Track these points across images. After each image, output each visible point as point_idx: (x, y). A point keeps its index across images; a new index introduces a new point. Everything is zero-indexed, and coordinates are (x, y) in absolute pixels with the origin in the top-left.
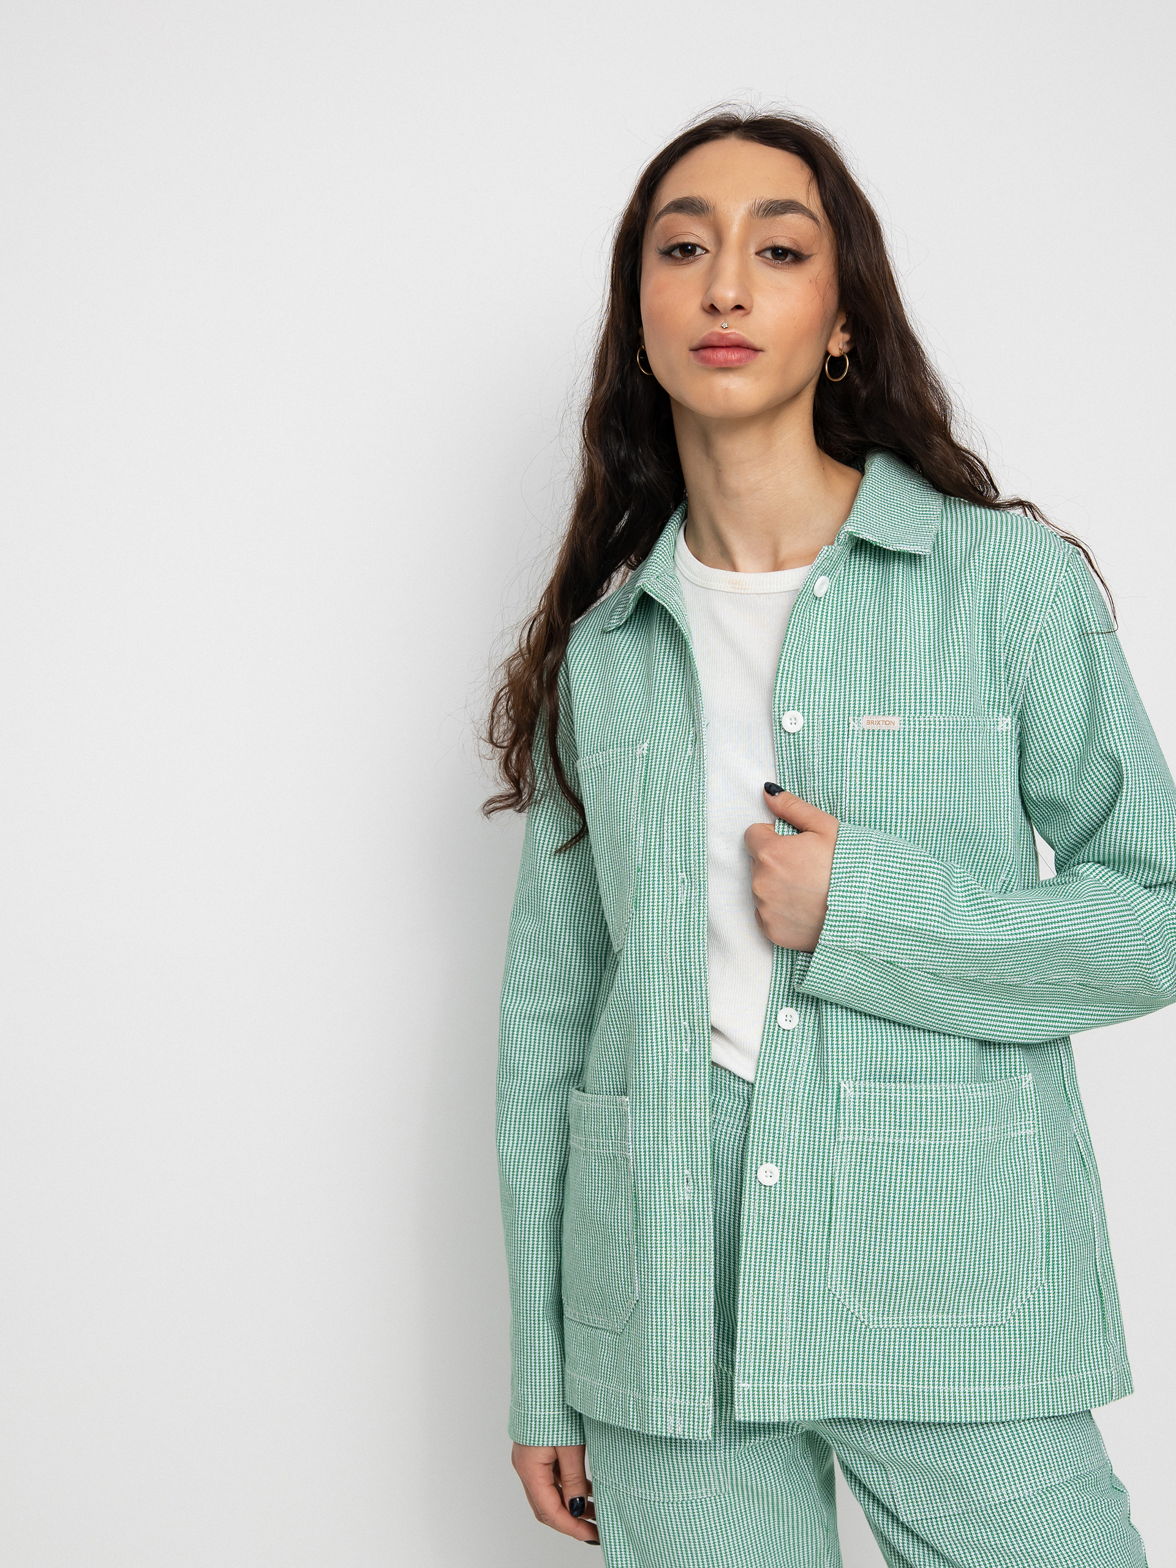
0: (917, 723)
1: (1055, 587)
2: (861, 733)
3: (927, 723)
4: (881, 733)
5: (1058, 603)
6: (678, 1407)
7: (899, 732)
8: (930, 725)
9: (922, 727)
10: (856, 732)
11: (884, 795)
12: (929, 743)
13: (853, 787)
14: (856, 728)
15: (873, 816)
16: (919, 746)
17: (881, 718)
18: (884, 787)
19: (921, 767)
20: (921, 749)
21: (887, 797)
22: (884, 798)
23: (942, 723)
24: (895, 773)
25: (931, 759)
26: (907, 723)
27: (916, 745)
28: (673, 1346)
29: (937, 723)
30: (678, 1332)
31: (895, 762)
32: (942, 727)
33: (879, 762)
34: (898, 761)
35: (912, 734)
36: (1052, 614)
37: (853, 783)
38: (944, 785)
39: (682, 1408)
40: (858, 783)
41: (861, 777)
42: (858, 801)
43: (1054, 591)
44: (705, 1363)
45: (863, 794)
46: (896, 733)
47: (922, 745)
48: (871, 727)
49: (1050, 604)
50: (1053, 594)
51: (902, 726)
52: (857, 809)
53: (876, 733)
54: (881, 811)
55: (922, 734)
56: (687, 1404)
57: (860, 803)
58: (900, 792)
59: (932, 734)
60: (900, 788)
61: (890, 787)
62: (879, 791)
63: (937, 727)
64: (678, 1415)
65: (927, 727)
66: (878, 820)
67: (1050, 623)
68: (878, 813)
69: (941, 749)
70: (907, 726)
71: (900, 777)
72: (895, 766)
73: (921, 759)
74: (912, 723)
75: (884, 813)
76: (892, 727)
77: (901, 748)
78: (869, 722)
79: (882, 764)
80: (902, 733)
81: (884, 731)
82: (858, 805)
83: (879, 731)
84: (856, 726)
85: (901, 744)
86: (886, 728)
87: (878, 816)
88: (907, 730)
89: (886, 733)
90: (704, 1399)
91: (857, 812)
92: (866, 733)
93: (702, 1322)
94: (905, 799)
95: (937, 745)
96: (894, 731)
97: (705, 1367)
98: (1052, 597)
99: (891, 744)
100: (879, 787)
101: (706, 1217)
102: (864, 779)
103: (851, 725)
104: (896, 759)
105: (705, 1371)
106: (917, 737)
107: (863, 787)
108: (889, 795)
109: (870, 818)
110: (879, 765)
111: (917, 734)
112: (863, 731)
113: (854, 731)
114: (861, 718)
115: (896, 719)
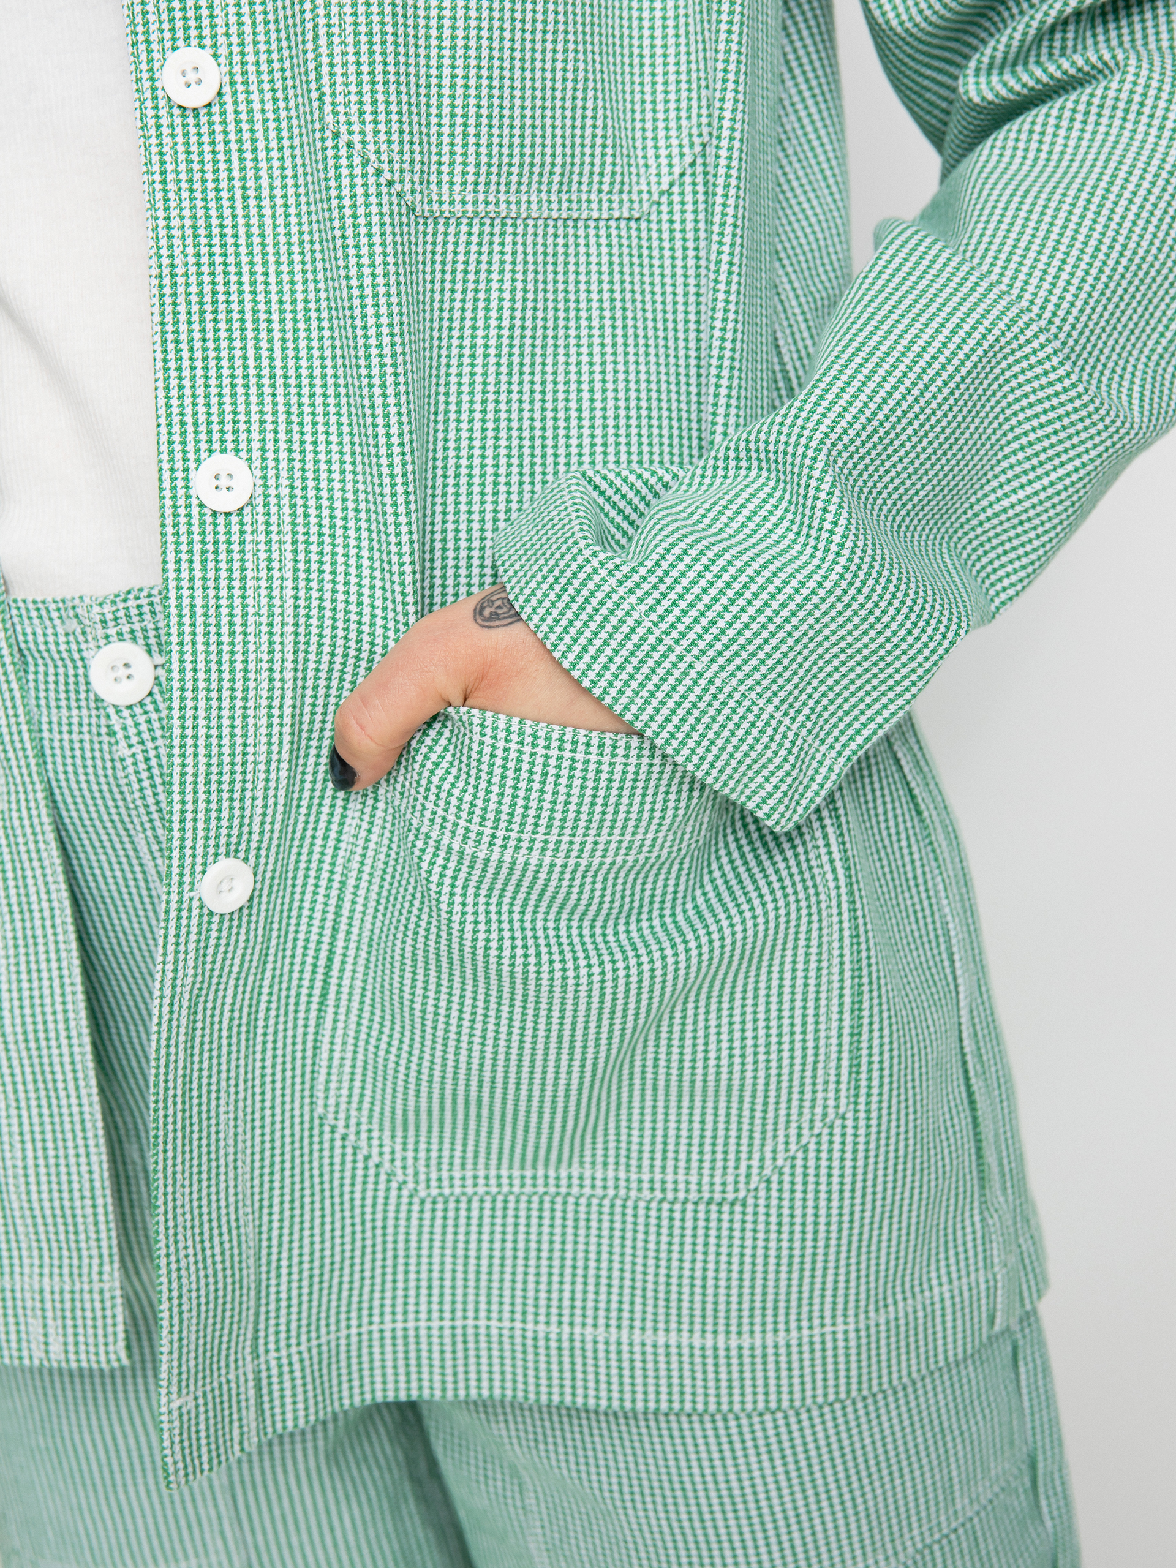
6: (47, 1296)
28: (19, 1154)
30: (25, 1120)
39: (57, 1297)
44: (92, 1189)
56: (67, 1288)
64: (49, 1314)
90: (100, 1273)
93: (73, 1093)
97: (93, 1198)
101: (42, 846)
105: (94, 1206)
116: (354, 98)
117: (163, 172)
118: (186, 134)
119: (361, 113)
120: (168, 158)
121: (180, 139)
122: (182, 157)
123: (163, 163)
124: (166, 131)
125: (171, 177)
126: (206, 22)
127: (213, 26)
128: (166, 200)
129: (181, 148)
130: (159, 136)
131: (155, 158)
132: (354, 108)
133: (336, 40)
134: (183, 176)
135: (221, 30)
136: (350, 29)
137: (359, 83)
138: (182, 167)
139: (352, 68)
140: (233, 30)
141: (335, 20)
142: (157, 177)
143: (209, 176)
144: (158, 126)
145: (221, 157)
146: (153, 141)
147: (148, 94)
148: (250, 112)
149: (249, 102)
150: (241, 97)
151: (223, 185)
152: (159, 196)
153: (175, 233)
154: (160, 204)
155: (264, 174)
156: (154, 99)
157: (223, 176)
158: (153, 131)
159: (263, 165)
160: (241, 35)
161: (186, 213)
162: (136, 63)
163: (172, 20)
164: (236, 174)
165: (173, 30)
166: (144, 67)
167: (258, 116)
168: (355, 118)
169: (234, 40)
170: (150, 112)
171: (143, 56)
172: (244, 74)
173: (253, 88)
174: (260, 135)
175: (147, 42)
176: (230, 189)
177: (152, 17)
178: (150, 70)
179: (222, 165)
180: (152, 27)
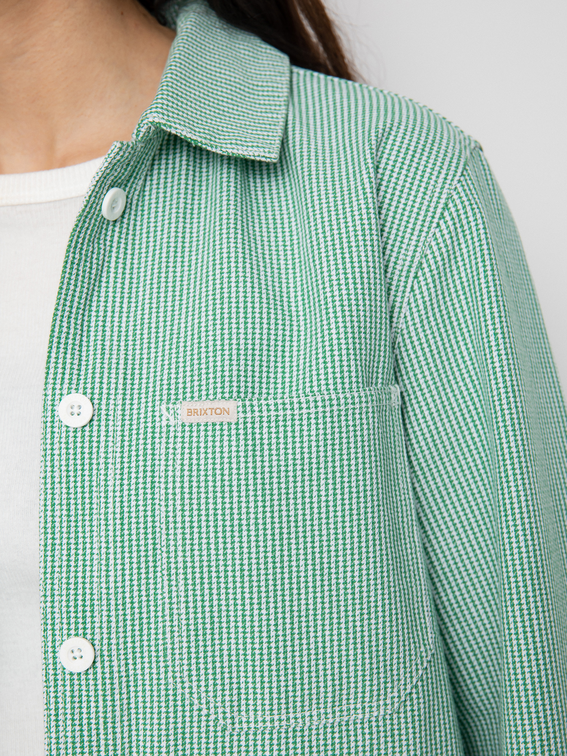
0: (264, 408)
1: (444, 196)
2: (180, 429)
3: (280, 407)
4: (210, 428)
5: (448, 218)
7: (237, 424)
8: (285, 409)
9: (273, 413)
10: (172, 429)
11: (220, 523)
12: (286, 437)
13: (171, 514)
14: (172, 422)
15: (205, 558)
16: (270, 444)
17: (208, 405)
18: (219, 512)
19: (275, 475)
20: (274, 447)
21: (224, 526)
22: (220, 529)
23: (304, 405)
24: (235, 489)
25: (290, 462)
26: (248, 409)
27: (266, 442)
29: (296, 406)
31: (234, 471)
32: (304, 411)
33: (210, 473)
34: (238, 469)
35: (257, 425)
36: (438, 235)
37: (171, 508)
38: (315, 500)
40: (179, 508)
41: (183, 499)
42: (180, 537)
43: (443, 201)
45: (187, 525)
46: (233, 427)
47: (274, 441)
48: (194, 419)
49: (436, 220)
50: (441, 206)
51: (241, 415)
52: (180, 548)
53: (202, 428)
54: (217, 549)
55: (273, 424)
57: (184, 539)
58: (244, 516)
59: (289, 423)
60: (244, 510)
61: (228, 512)
62: (211, 518)
63: (296, 412)
65: (281, 413)
66: (213, 563)
67: (435, 248)
68: (213, 552)
69: (306, 445)
70: (249, 415)
71: (243, 494)
72: (235, 477)
73: (275, 463)
74: (256, 408)
75: (221, 552)
76: (226, 419)
77: (242, 448)
78: (190, 412)
79: (214, 475)
80: (241, 426)
81: (214, 425)
82: (180, 542)
83: (206, 425)
84: (172, 418)
85: (242, 442)
86: (217, 419)
87: (213, 558)
88: (249, 420)
89: (218, 427)
91: (180, 554)
92: (187, 429)
94: (252, 527)
95: (298, 439)
96: (229, 424)
98: (439, 211)
99: (226, 443)
100: (211, 512)
102: (187, 501)
103: (164, 418)
104: (234, 466)
106: (265, 430)
107: (187, 513)
108: (228, 523)
109: (201, 561)
110: (210, 478)
111: (265, 425)
112: (183, 426)
113: (168, 426)
114: (178, 406)
115: (232, 405)
116: (186, 668)
117: (57, 709)
118: (72, 685)
119: (190, 676)
120: (60, 700)
121: (68, 688)
122: (69, 699)
123: (57, 703)
124: (60, 683)
125: (61, 711)
126: (89, 620)
127: (93, 622)
128: (57, 726)
129: (68, 694)
130: (56, 686)
131: (53, 700)
132: (186, 673)
133: (176, 634)
134: (69, 711)
135: (97, 625)
136: (184, 628)
137: (189, 659)
138: (68, 705)
139: (185, 650)
140: (105, 625)
141: (176, 623)
142: (53, 712)
143: (84, 710)
144: (56, 680)
145: (92, 699)
146: (52, 689)
147: (51, 661)
148: (111, 672)
149: (111, 667)
150: (107, 664)
151: (93, 716)
152: (53, 723)
153: (62, 746)
154: (53, 729)
155: (118, 708)
156: (55, 664)
157: (93, 710)
158: (52, 683)
159: (118, 703)
160: (109, 628)
161: (69, 734)
162: (45, 642)
163: (69, 618)
164: (101, 709)
165: (69, 624)
166: (50, 644)
167: (116, 675)
168: (186, 679)
169: (105, 630)
170: (51, 672)
171: (50, 638)
172: (109, 650)
173: (114, 658)
174: (116, 686)
175: (53, 630)
176: (97, 718)
177: (57, 615)
178: (54, 647)
179: (93, 704)
180: (57, 621)
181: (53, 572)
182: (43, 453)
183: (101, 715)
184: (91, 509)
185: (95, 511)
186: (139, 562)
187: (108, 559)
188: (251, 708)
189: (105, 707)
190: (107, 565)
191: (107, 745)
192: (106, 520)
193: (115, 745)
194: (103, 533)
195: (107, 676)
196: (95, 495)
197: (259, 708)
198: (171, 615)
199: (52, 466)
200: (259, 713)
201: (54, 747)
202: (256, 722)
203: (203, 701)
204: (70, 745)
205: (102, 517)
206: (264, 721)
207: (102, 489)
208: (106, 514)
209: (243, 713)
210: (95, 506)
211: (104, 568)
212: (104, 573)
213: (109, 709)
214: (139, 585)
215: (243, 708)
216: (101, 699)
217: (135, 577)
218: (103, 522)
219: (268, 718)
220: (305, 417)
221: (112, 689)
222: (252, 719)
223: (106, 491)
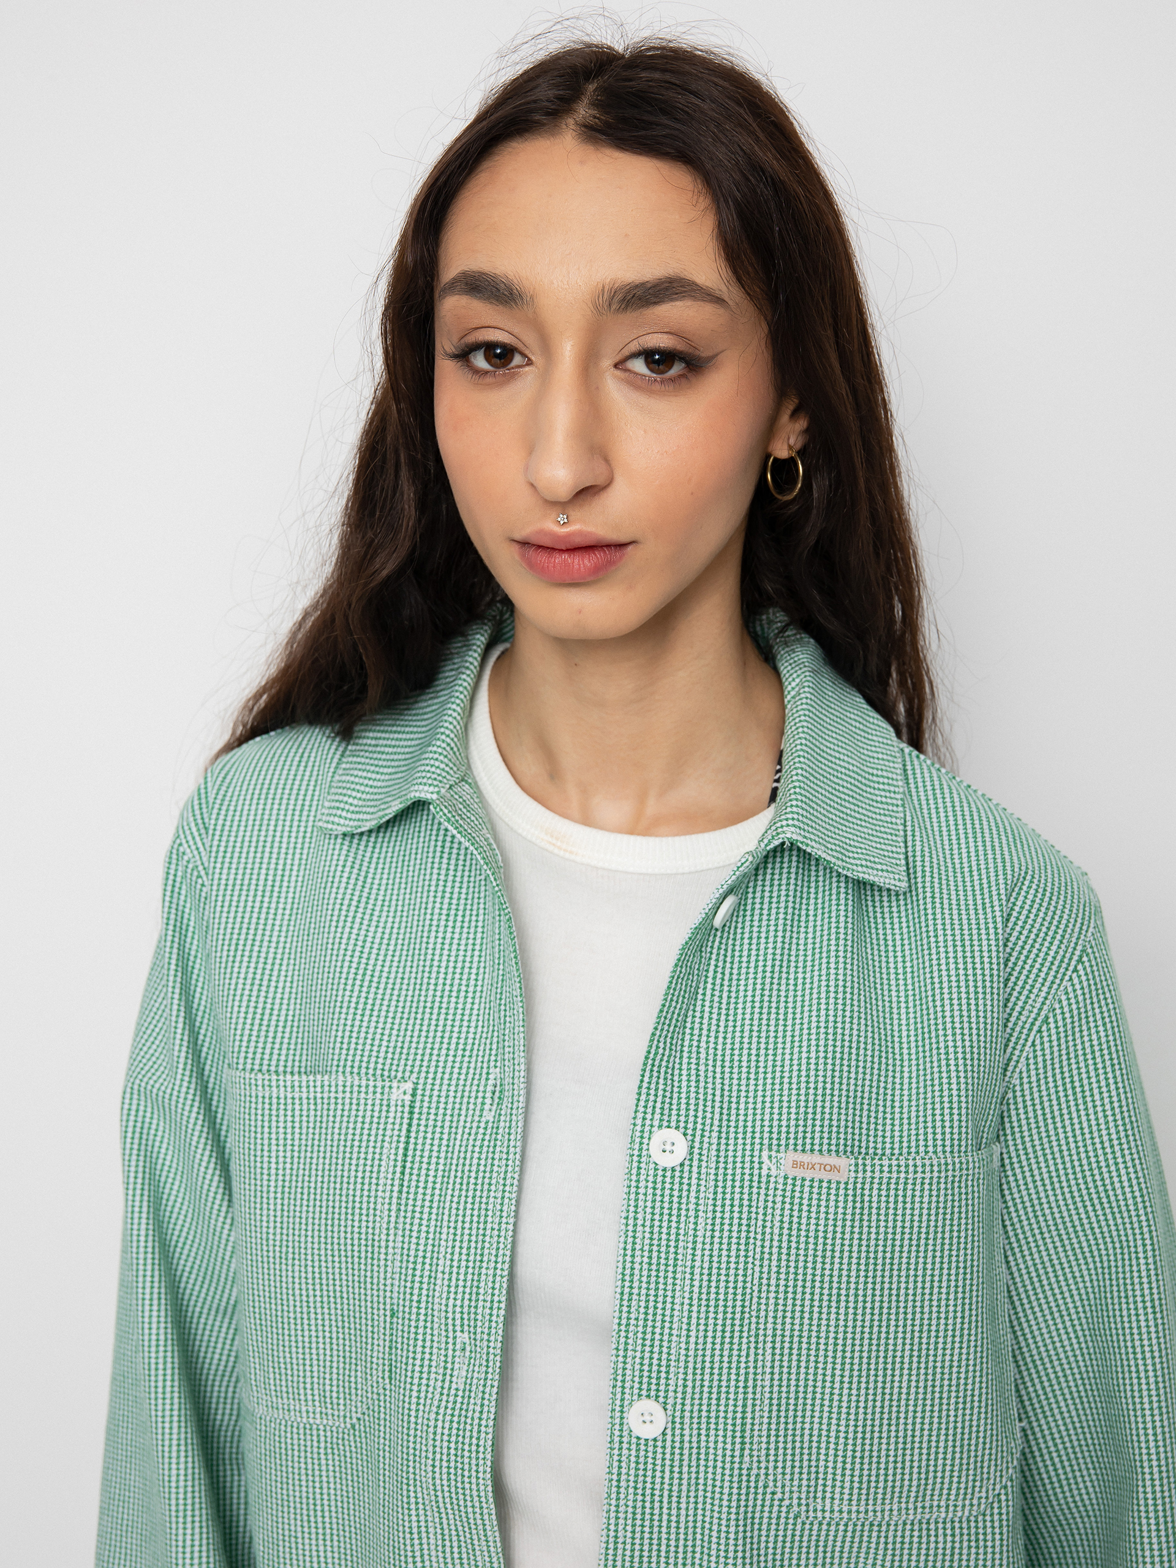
0: (878, 1168)
1: (1079, 948)
2: (781, 1180)
3: (895, 1169)
4: (816, 1184)
5: (1082, 972)
7: (846, 1183)
8: (899, 1172)
9: (886, 1175)
10: (772, 1179)
11: (817, 1291)
12: (896, 1202)
13: (765, 1276)
14: (774, 1172)
15: (797, 1327)
16: (878, 1208)
17: (816, 1158)
18: (818, 1278)
19: (881, 1243)
20: (882, 1212)
21: (822, 1294)
22: (817, 1297)
23: (920, 1169)
24: (837, 1254)
25: (899, 1230)
26: (861, 1168)
27: (875, 1205)
29: (911, 1169)
31: (839, 1235)
32: (919, 1175)
33: (812, 1234)
34: (843, 1233)
35: (867, 1186)
36: (1070, 989)
37: (765, 1269)
38: (920, 1273)
40: (774, 1269)
41: (779, 1260)
42: (772, 1301)
43: (1078, 953)
45: (782, 1289)
46: (842, 1186)
47: (883, 1205)
48: (799, 1173)
49: (1069, 973)
50: (1076, 958)
51: (853, 1174)
52: (771, 1314)
53: (807, 1183)
54: (811, 1319)
55: (884, 1187)
57: (776, 1304)
58: (843, 1286)
59: (901, 1187)
60: (844, 1279)
61: (827, 1279)
62: (808, 1284)
63: (911, 1176)
65: (895, 1175)
66: (805, 1334)
68: (806, 1321)
69: (917, 1212)
70: (860, 1175)
71: (845, 1261)
72: (838, 1241)
73: (882, 1230)
74: (869, 1168)
75: (815, 1322)
76: (834, 1177)
77: (849, 1211)
78: (795, 1164)
79: (816, 1237)
80: (850, 1186)
81: (821, 1181)
82: (771, 1307)
83: (812, 1180)
84: (773, 1168)
85: (850, 1204)
86: (826, 1176)
87: (806, 1328)
88: (860, 1180)
89: (825, 1185)
91: (771, 1320)
92: (790, 1181)
94: (852, 1299)
95: (908, 1206)
96: (838, 1183)
98: (1073, 963)
99: (832, 1204)
100: (809, 1277)
102: (784, 1263)
103: (764, 1166)
104: (839, 1229)
106: (875, 1192)
107: (783, 1276)
108: (826, 1292)
109: (792, 1330)
110: (811, 1240)
111: (876, 1186)
112: (786, 1178)
113: (769, 1176)
114: (782, 1155)
115: (843, 1162)
116: (764, 1446)
117: (619, 1474)
118: (638, 1450)
119: (768, 1455)
120: (624, 1465)
121: (633, 1453)
122: (633, 1465)
123: (620, 1467)
124: (625, 1446)
125: (623, 1477)
126: (663, 1381)
127: (667, 1385)
128: (618, 1493)
129: (633, 1459)
130: (620, 1449)
131: (616, 1464)
132: (764, 1452)
133: (758, 1408)
134: (632, 1478)
135: (671, 1388)
136: (767, 1402)
137: (769, 1436)
138: (632, 1472)
139: (765, 1427)
140: (680, 1389)
141: (758, 1396)
142: (615, 1477)
143: (649, 1479)
144: (621, 1442)
145: (658, 1468)
146: (616, 1452)
147: (617, 1421)
148: (682, 1442)
149: (682, 1435)
150: (678, 1432)
151: (657, 1486)
152: (614, 1489)
153: (621, 1515)
154: (614, 1496)
155: (685, 1482)
156: (621, 1424)
157: (658, 1480)
158: (617, 1445)
159: (685, 1476)
160: (684, 1393)
161: (630, 1503)
162: (614, 1400)
163: (641, 1377)
164: (667, 1480)
165: (641, 1383)
166: (618, 1402)
167: (687, 1445)
168: (763, 1459)
169: (679, 1395)
170: (617, 1433)
171: (619, 1396)
172: (682, 1417)
173: (686, 1426)
174: (686, 1457)
175: (623, 1387)
176: (662, 1490)
177: (628, 1372)
178: (622, 1406)
179: (658, 1474)
180: (628, 1378)
181: (628, 1325)
182: (626, 1190)
183: (666, 1487)
184: (676, 1259)
185: (680, 1263)
186: (724, 1325)
187: (690, 1317)
188: (828, 1495)
189: (672, 1478)
190: (689, 1324)
191: (669, 1521)
192: (692, 1274)
193: (678, 1522)
194: (687, 1288)
195: (677, 1445)
196: (681, 1244)
197: (837, 1496)
198: (755, 1387)
199: (636, 1206)
200: (837, 1502)
201: (613, 1515)
202: (832, 1511)
203: (779, 1484)
204: (630, 1516)
205: (688, 1270)
206: (841, 1512)
207: (691, 1239)
208: (693, 1267)
209: (819, 1501)
210: (680, 1257)
211: (685, 1327)
212: (684, 1333)
213: (676, 1482)
214: (722, 1350)
215: (819, 1495)
216: (667, 1469)
217: (718, 1340)
218: (688, 1276)
219: (845, 1509)
220: (919, 1181)
221: (681, 1460)
222: (827, 1508)
223: (695, 1242)
